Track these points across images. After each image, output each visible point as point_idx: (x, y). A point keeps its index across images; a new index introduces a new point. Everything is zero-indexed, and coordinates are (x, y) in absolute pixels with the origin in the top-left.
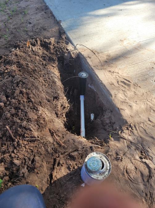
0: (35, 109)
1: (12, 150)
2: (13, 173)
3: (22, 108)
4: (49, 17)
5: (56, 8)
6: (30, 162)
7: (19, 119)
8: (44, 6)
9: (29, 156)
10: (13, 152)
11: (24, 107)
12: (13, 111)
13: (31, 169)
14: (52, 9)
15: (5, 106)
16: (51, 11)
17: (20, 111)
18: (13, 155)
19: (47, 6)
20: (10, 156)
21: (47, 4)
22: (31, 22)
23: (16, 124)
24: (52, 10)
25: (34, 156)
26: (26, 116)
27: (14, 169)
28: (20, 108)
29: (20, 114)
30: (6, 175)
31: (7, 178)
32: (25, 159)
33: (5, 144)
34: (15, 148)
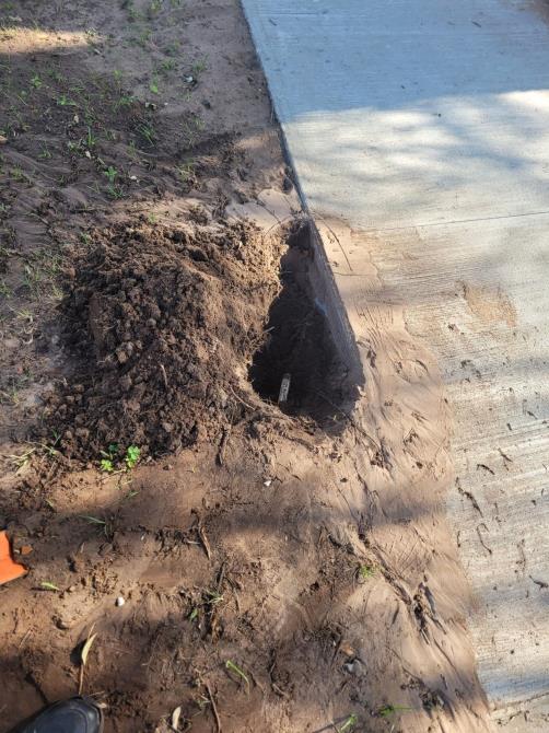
0: (207, 341)
1: (161, 405)
2: (156, 442)
3: (188, 336)
4: (257, 98)
5: (279, 70)
6: (188, 432)
7: (181, 355)
8: (249, 53)
9: (187, 420)
10: (163, 408)
11: (191, 335)
12: (173, 340)
13: (189, 442)
14: (268, 68)
15: (157, 326)
16: (265, 79)
17: (184, 341)
18: (162, 413)
19: (255, 57)
20: (158, 414)
21: (258, 50)
22: (212, 104)
23: (175, 364)
24: (267, 75)
25: (196, 422)
26: (192, 351)
27: (160, 436)
28: (184, 337)
29: (183, 346)
30: (145, 443)
31: (146, 448)
32: (180, 425)
33: (151, 394)
34: (167, 403)
